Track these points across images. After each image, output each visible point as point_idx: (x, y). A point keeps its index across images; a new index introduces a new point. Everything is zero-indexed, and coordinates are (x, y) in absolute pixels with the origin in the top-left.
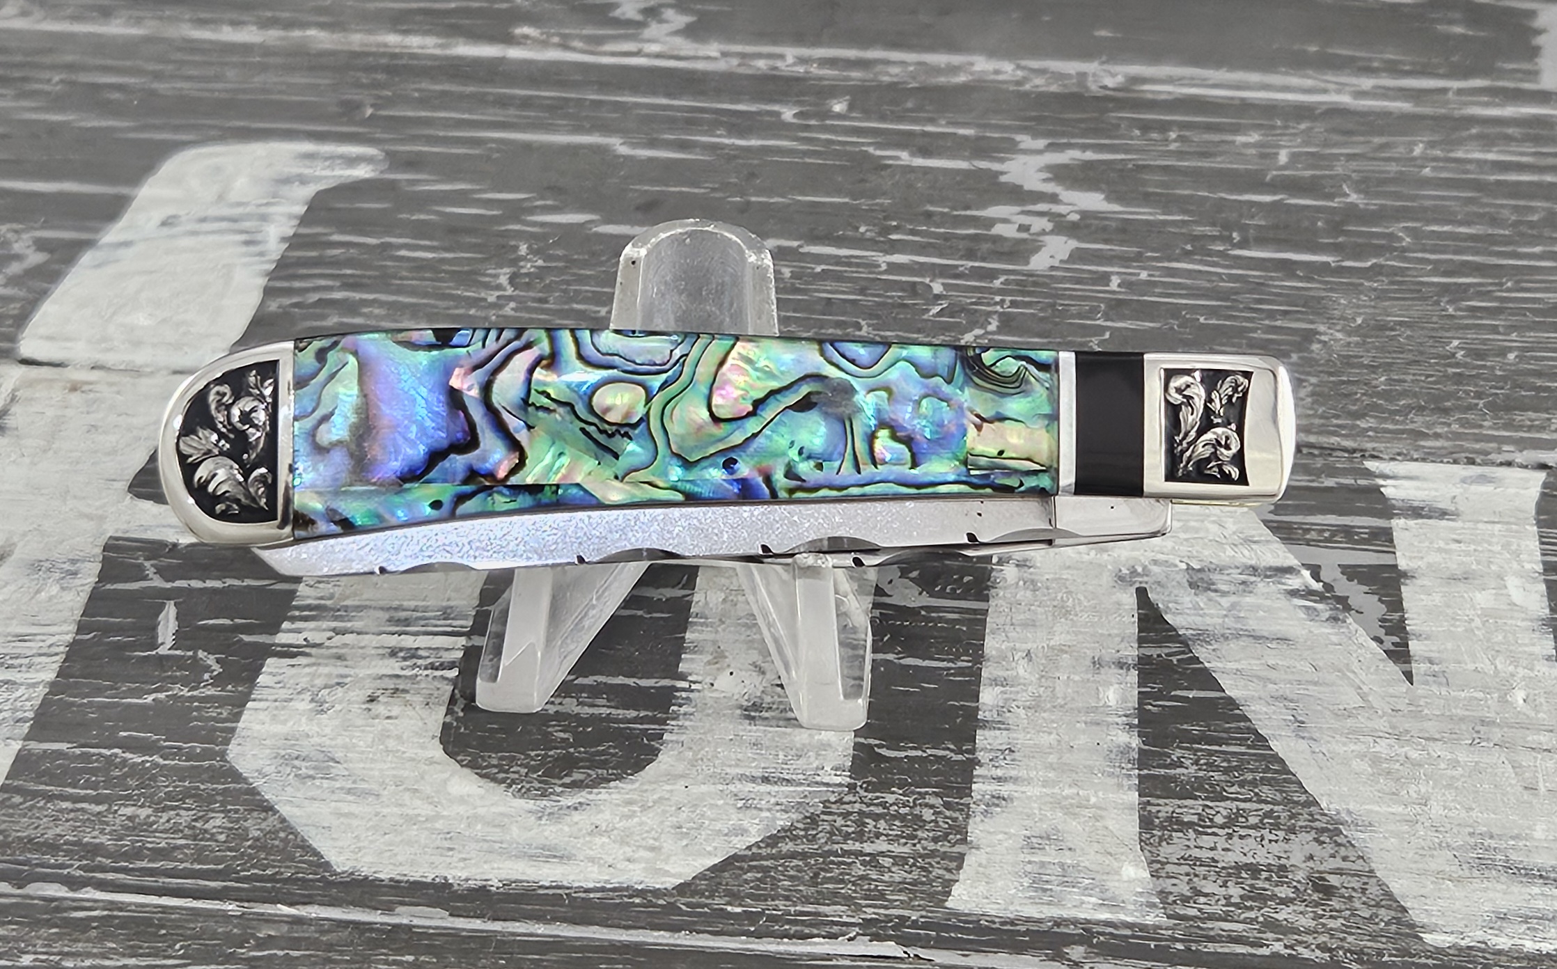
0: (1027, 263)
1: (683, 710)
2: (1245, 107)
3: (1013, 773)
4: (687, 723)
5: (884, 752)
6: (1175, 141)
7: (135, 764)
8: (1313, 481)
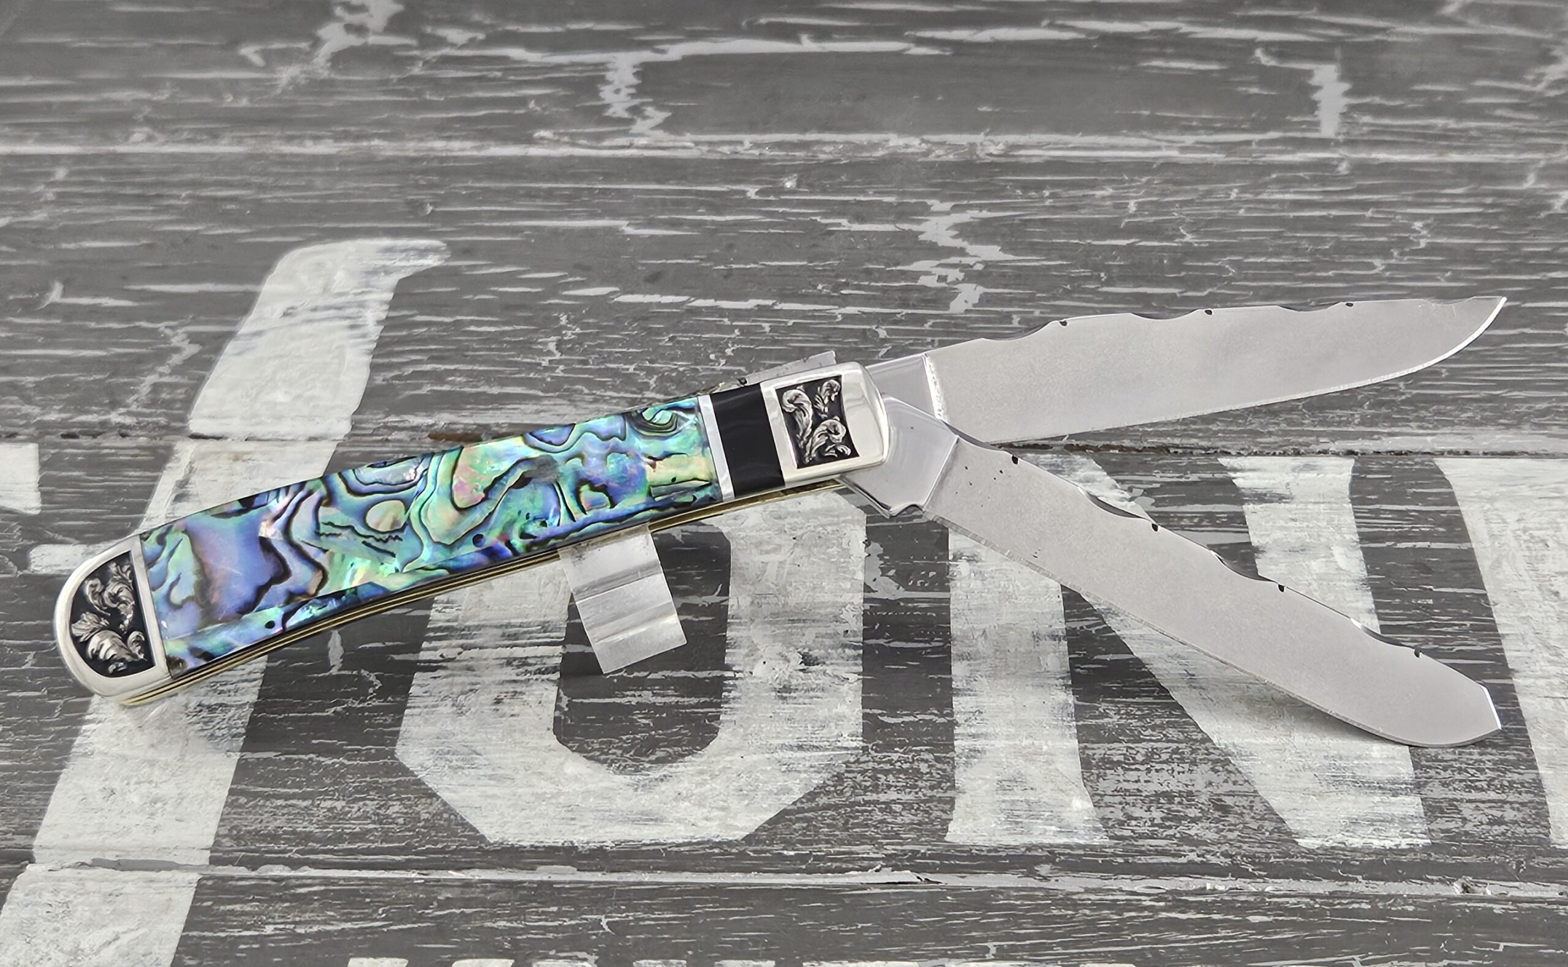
0: (948, 308)
1: (732, 695)
2: (1098, 166)
3: (984, 730)
4: (737, 706)
5: (885, 719)
6: (1048, 198)
7: (327, 766)
8: (1181, 477)
